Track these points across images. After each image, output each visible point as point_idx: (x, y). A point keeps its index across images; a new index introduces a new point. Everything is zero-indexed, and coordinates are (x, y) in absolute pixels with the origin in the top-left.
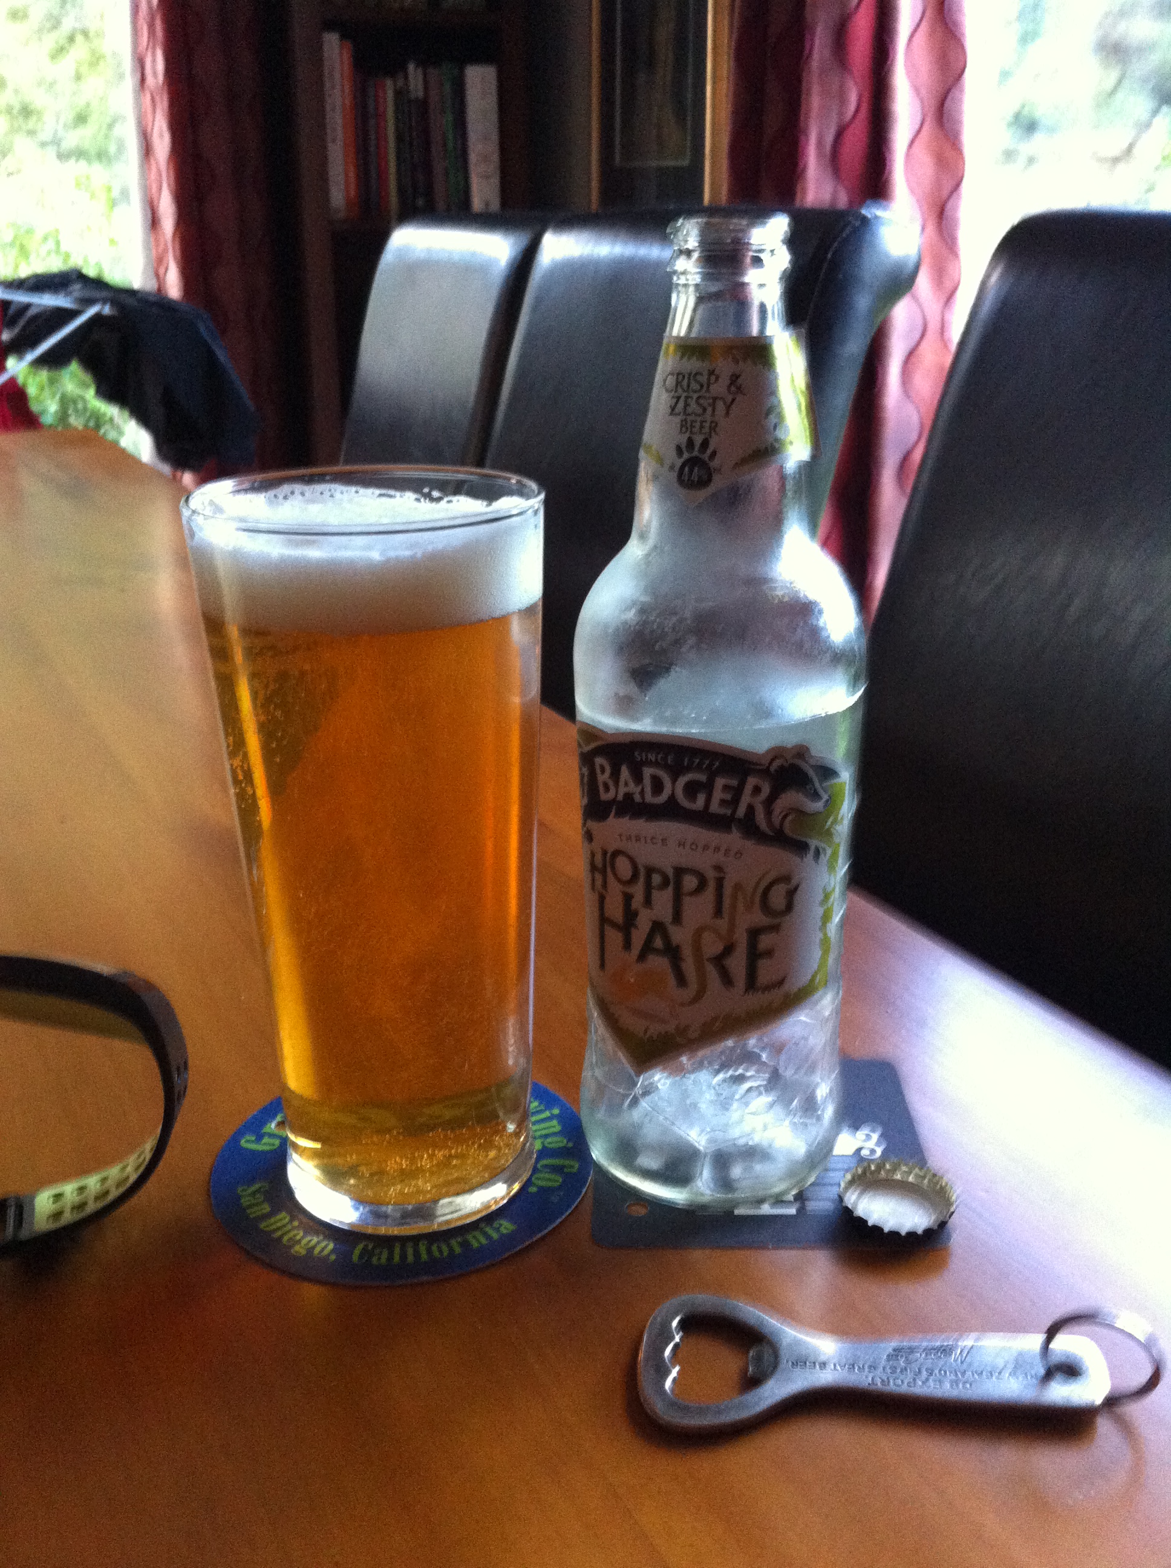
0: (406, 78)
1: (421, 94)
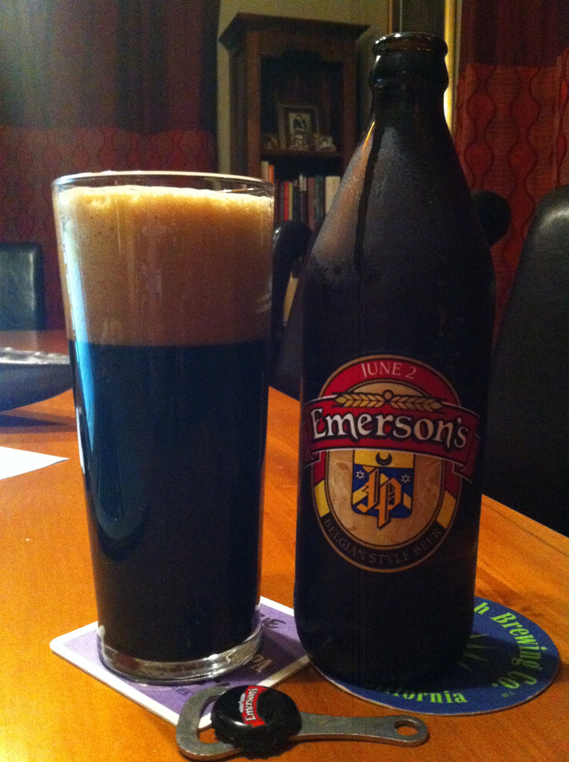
0: (299, 182)
1: (305, 189)
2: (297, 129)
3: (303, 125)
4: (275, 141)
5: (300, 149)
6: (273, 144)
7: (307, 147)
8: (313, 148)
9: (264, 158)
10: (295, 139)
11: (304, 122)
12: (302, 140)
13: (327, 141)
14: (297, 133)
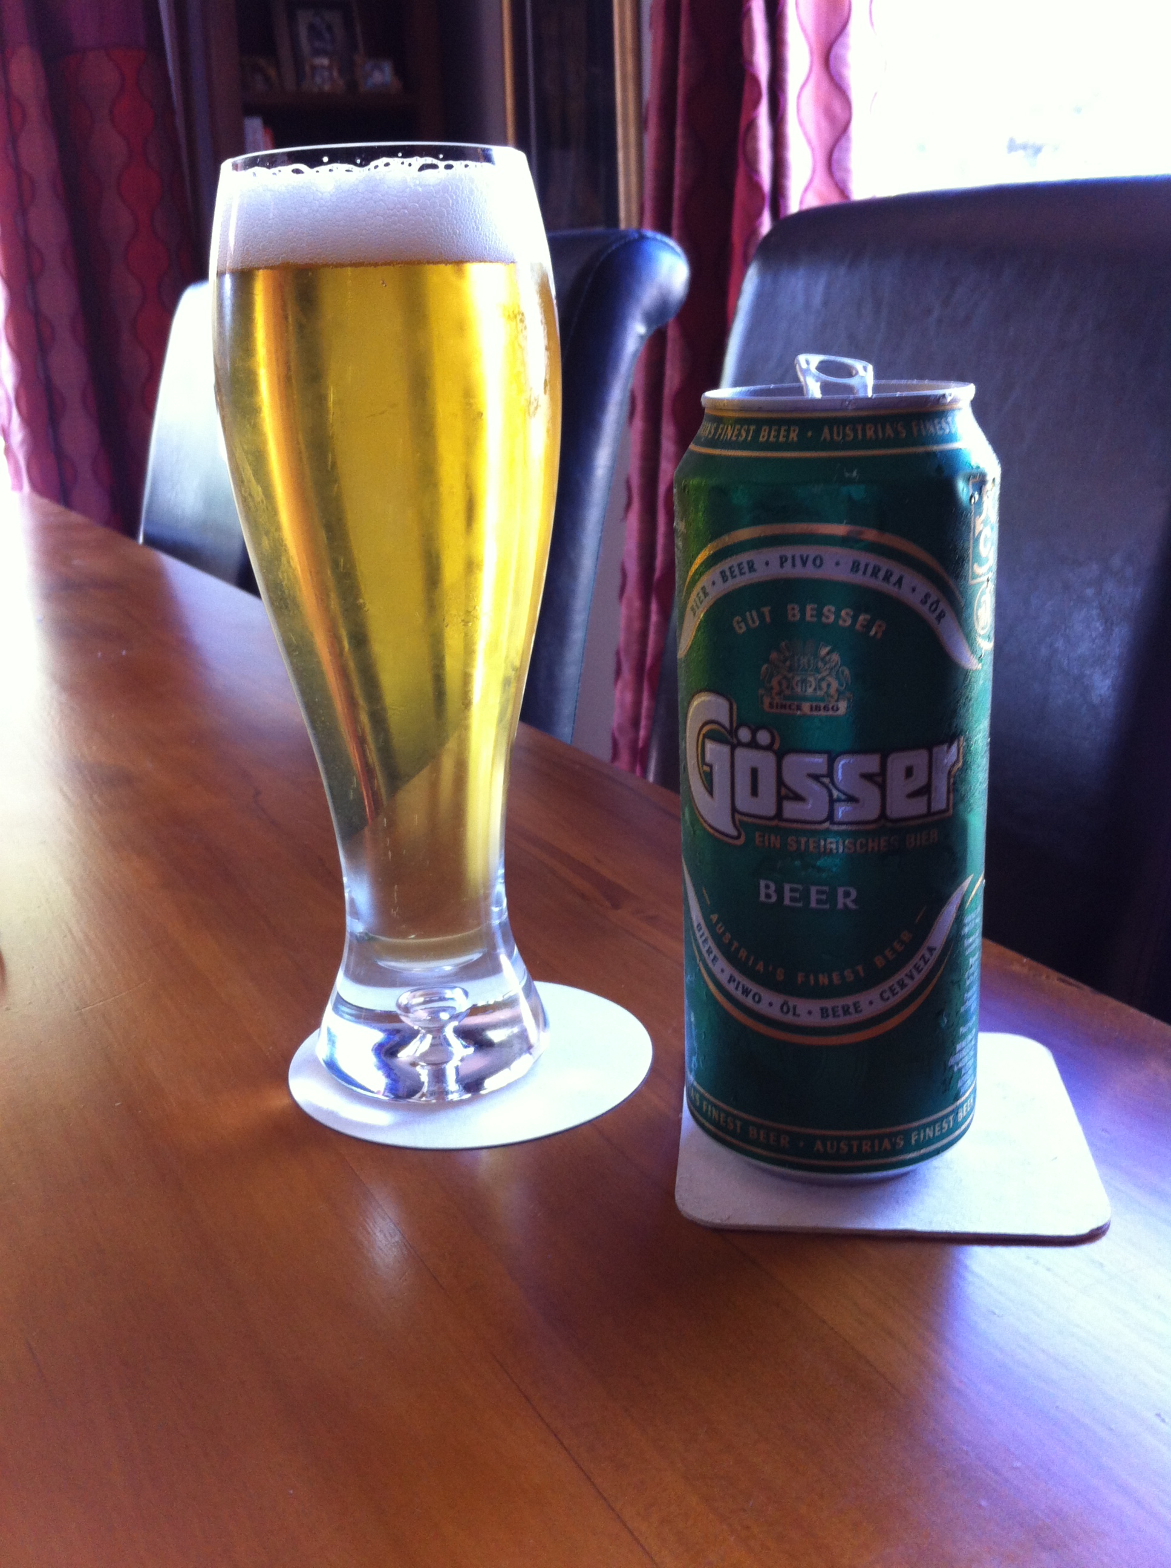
2: (317, 44)
3: (327, 36)
4: (272, 72)
5: (327, 87)
6: (267, 79)
7: (341, 82)
8: (352, 85)
9: (250, 111)
10: (314, 68)
11: (329, 28)
12: (329, 68)
13: (381, 70)
14: (317, 52)
